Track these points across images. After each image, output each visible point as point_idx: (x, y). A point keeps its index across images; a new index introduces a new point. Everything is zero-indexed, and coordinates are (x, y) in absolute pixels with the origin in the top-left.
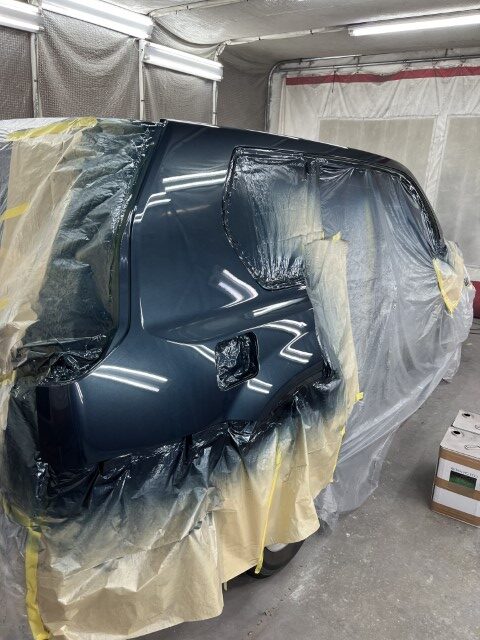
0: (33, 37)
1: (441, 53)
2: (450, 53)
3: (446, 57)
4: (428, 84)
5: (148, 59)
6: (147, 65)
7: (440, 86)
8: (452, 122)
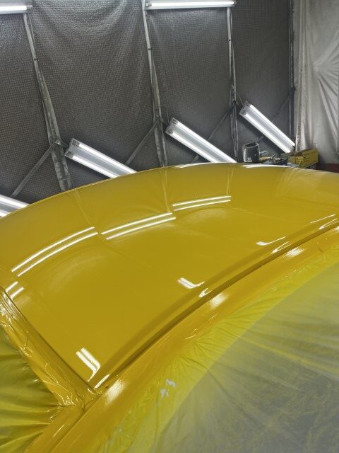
0: (25, 17)
5: (150, 5)
6: (150, 12)
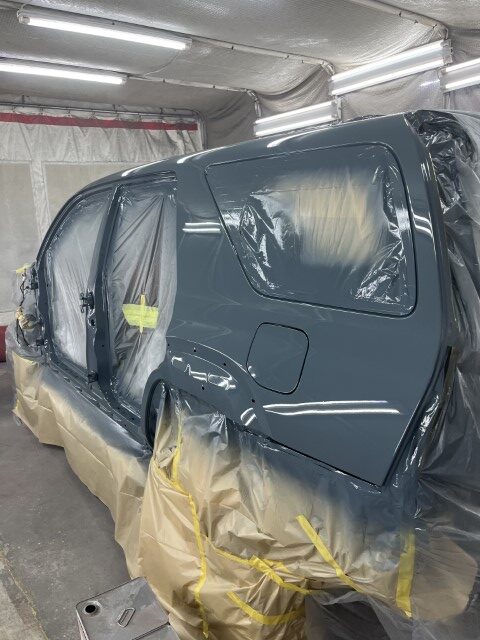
1: (18, 99)
2: (27, 100)
3: (23, 104)
4: (12, 129)
7: (25, 132)
8: (47, 167)
